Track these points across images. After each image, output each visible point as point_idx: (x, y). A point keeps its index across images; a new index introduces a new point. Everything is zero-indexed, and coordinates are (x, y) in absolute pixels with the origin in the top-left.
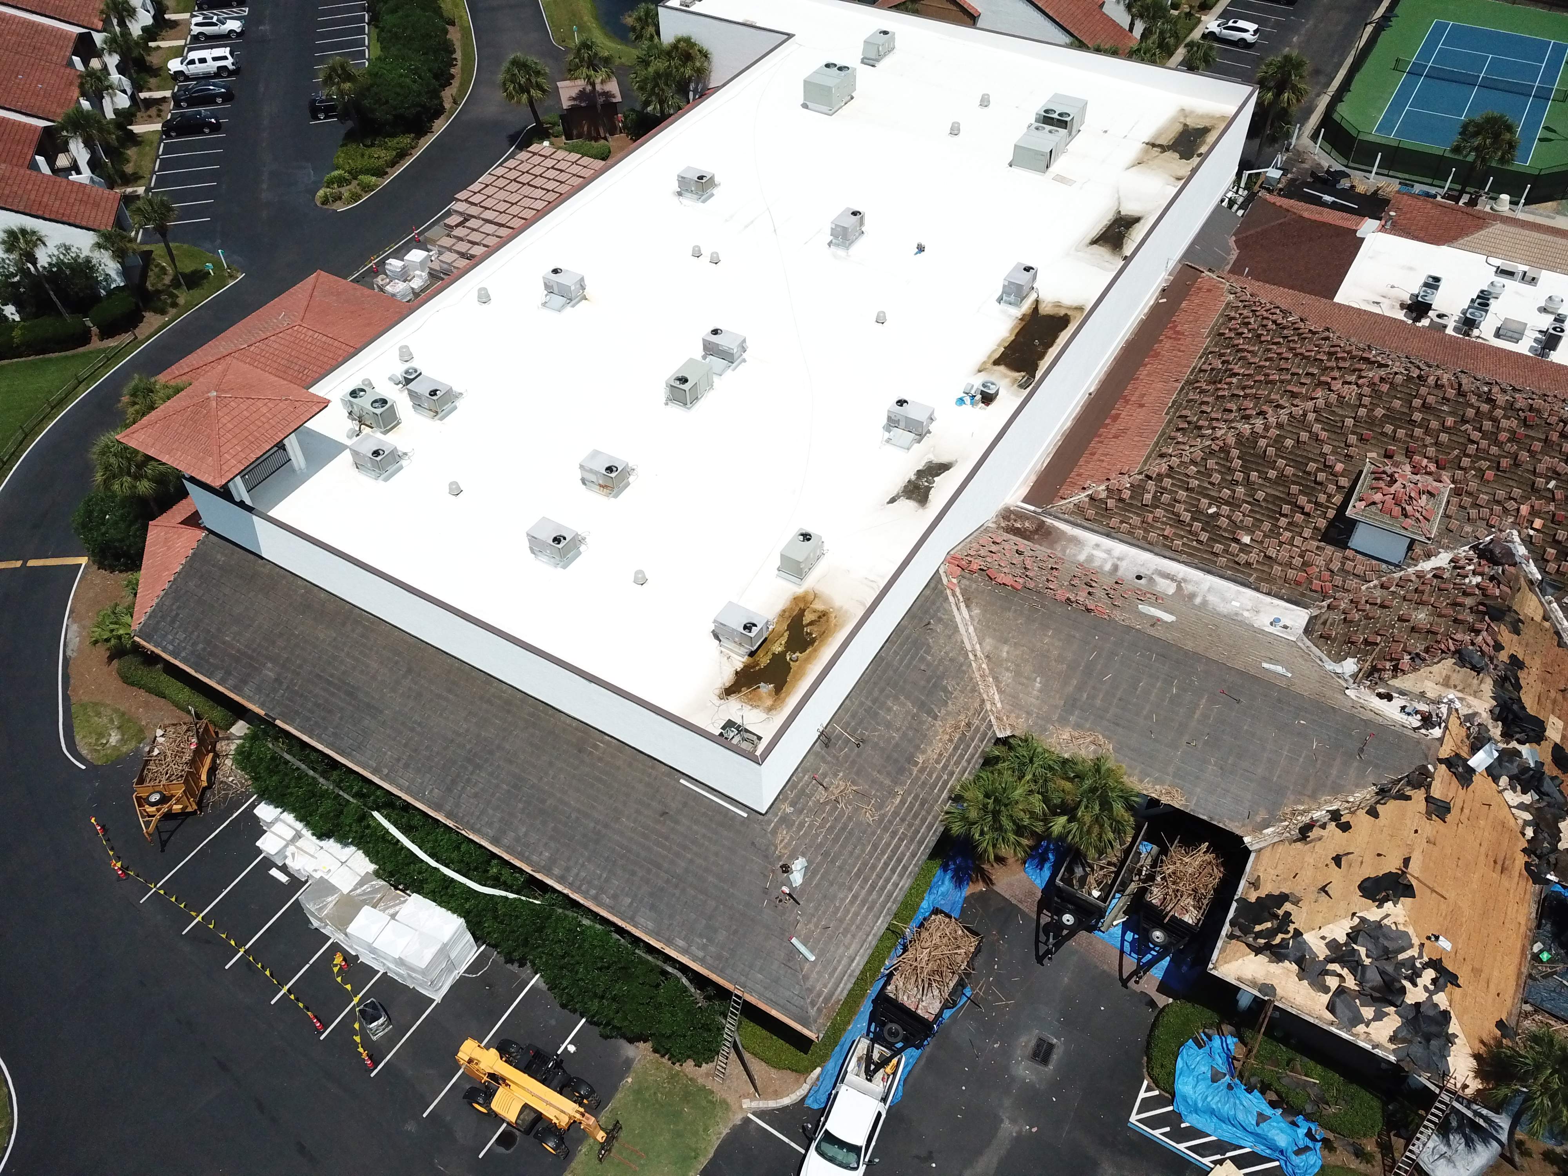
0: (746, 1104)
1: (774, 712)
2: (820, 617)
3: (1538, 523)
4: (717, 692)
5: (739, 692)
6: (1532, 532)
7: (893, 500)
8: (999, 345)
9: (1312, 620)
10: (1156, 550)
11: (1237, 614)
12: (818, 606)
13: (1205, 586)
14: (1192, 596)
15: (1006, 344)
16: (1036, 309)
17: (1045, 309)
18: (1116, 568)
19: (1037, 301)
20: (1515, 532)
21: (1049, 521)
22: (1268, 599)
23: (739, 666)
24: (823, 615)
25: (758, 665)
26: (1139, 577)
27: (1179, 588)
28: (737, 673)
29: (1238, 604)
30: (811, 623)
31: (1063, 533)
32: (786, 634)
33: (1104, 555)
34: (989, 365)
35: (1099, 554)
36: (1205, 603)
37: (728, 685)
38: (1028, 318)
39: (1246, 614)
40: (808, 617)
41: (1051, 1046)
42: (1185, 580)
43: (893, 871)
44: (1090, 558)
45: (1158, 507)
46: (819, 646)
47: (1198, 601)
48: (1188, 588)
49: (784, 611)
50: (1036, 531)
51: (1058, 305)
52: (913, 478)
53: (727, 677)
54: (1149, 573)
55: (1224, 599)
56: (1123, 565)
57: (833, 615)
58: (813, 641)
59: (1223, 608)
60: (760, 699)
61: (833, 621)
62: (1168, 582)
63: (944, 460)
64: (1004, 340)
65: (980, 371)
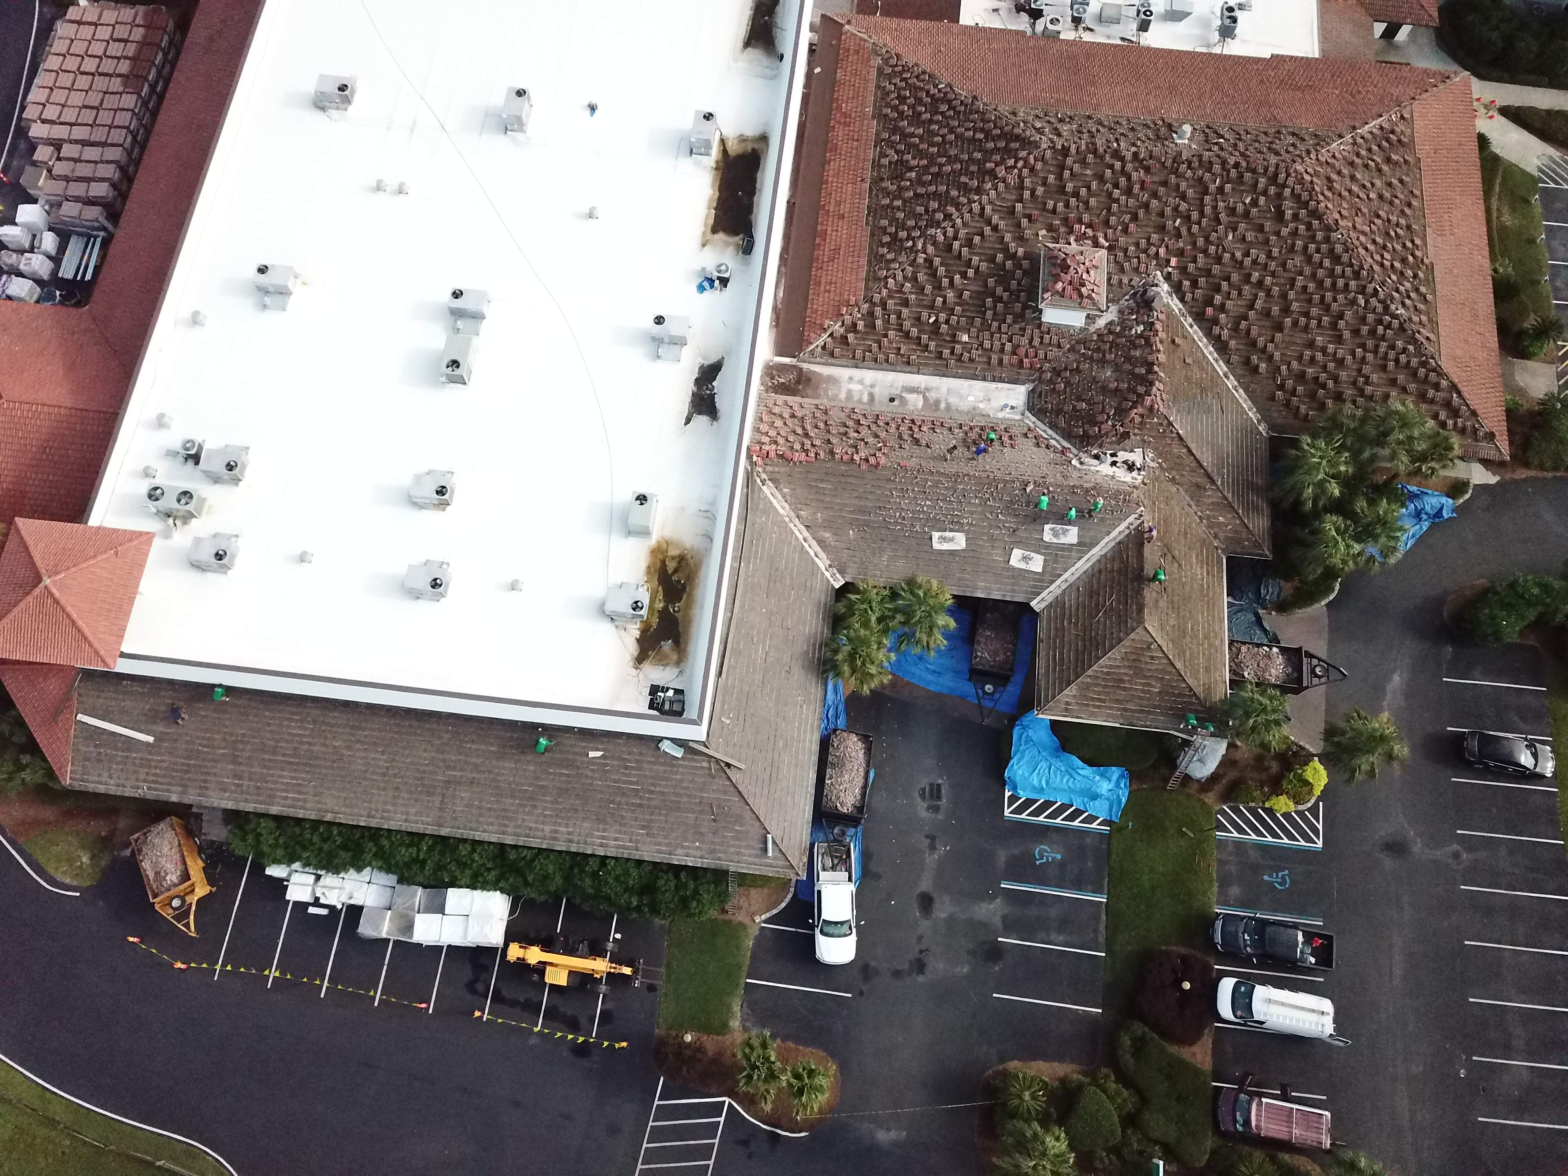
0: (758, 919)
1: (682, 664)
2: (679, 562)
3: (1174, 261)
4: (631, 664)
5: (648, 657)
6: (1170, 269)
7: (688, 421)
8: (709, 208)
9: (1031, 393)
10: (898, 368)
11: (974, 408)
12: (674, 552)
13: (944, 390)
14: (937, 403)
15: (715, 205)
16: (725, 152)
17: (734, 148)
18: (871, 396)
19: (723, 141)
20: (1159, 273)
21: (805, 366)
22: (994, 385)
23: (637, 634)
24: (681, 559)
25: (651, 626)
26: (892, 400)
27: (925, 398)
28: (638, 640)
29: (971, 398)
30: (676, 571)
31: (820, 375)
32: (660, 589)
33: (859, 387)
34: (709, 235)
35: (855, 387)
36: (948, 407)
37: (636, 654)
38: (721, 164)
39: (981, 406)
40: (671, 566)
41: (939, 786)
42: (927, 389)
43: (805, 731)
44: (850, 393)
45: (889, 329)
46: (691, 590)
47: (943, 406)
48: (932, 396)
49: (649, 567)
50: (798, 382)
51: (742, 139)
52: (695, 389)
53: (633, 648)
54: (898, 392)
55: (961, 397)
56: (876, 391)
57: (689, 557)
58: (684, 587)
59: (964, 406)
60: (666, 657)
61: (691, 562)
62: (915, 396)
63: (712, 360)
64: (710, 200)
65: (704, 245)
